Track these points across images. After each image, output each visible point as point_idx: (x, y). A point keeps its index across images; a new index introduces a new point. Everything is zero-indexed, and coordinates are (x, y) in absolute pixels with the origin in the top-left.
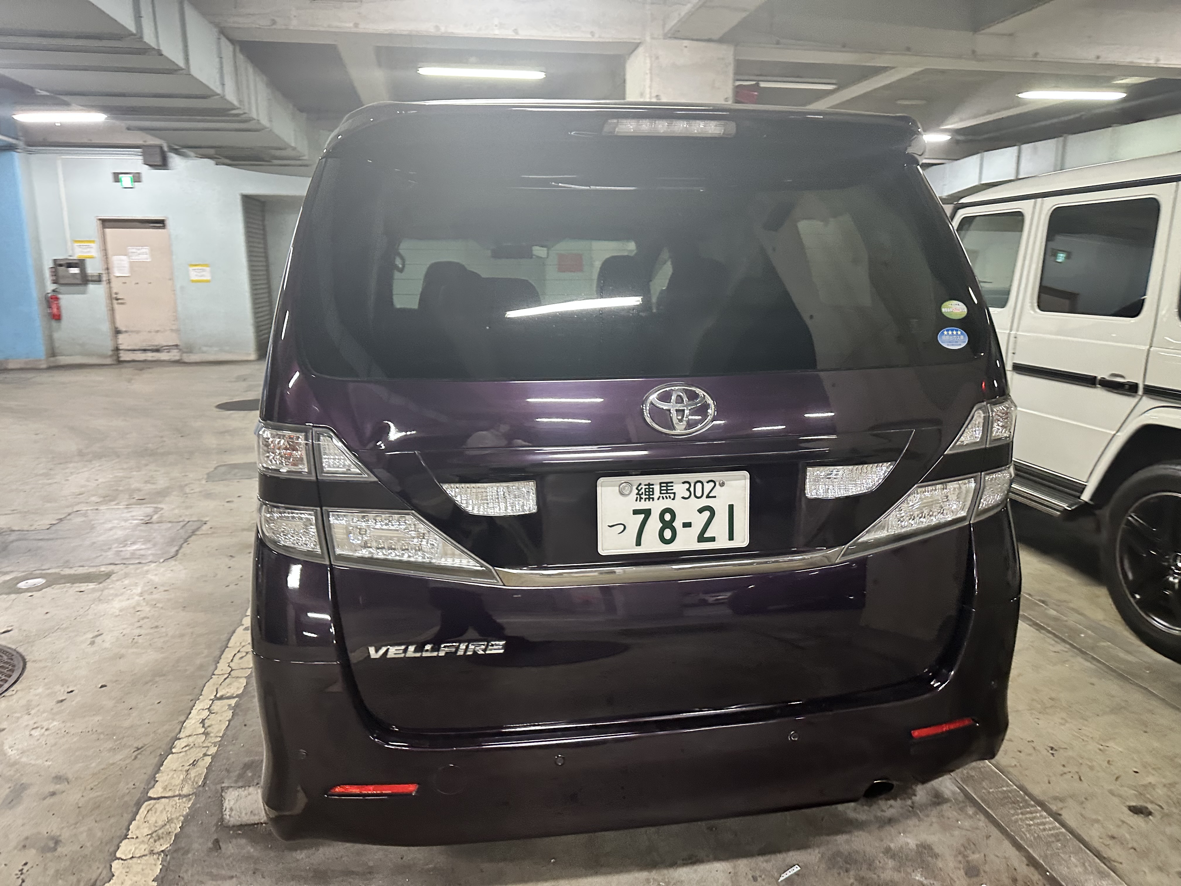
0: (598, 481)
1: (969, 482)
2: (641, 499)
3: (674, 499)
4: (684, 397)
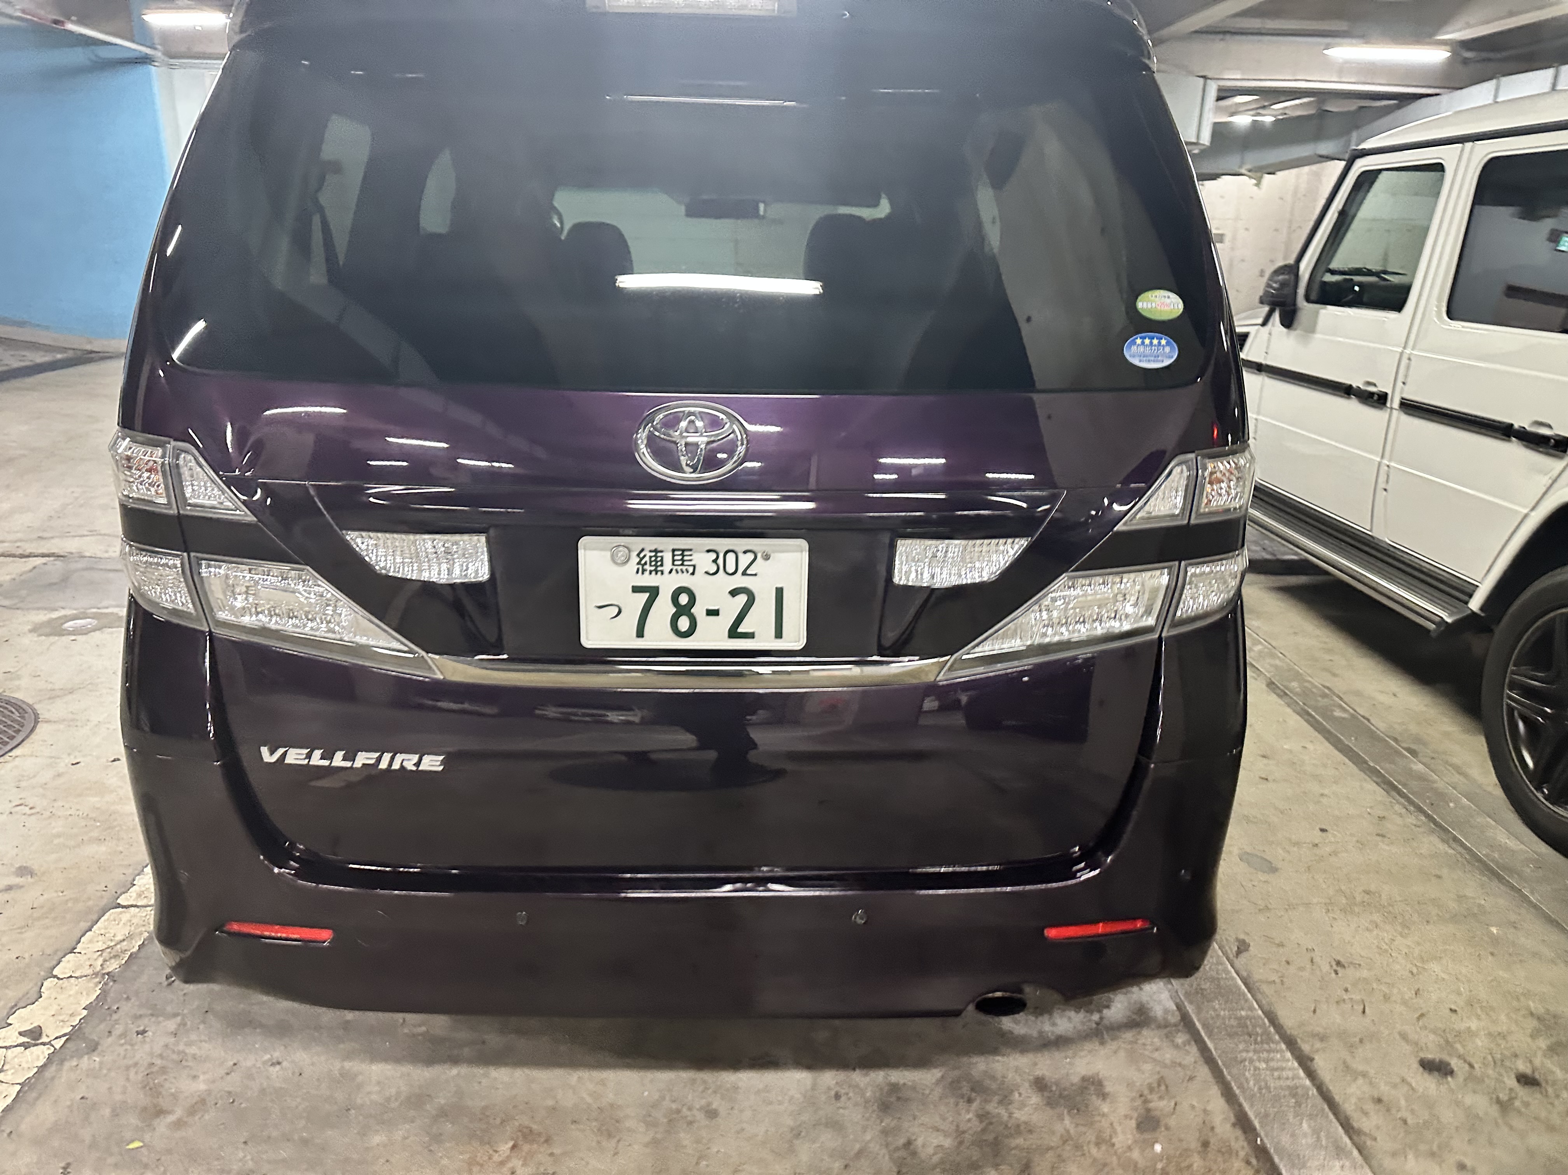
0: (581, 540)
1: (1162, 574)
2: (644, 571)
3: (693, 574)
4: (699, 424)
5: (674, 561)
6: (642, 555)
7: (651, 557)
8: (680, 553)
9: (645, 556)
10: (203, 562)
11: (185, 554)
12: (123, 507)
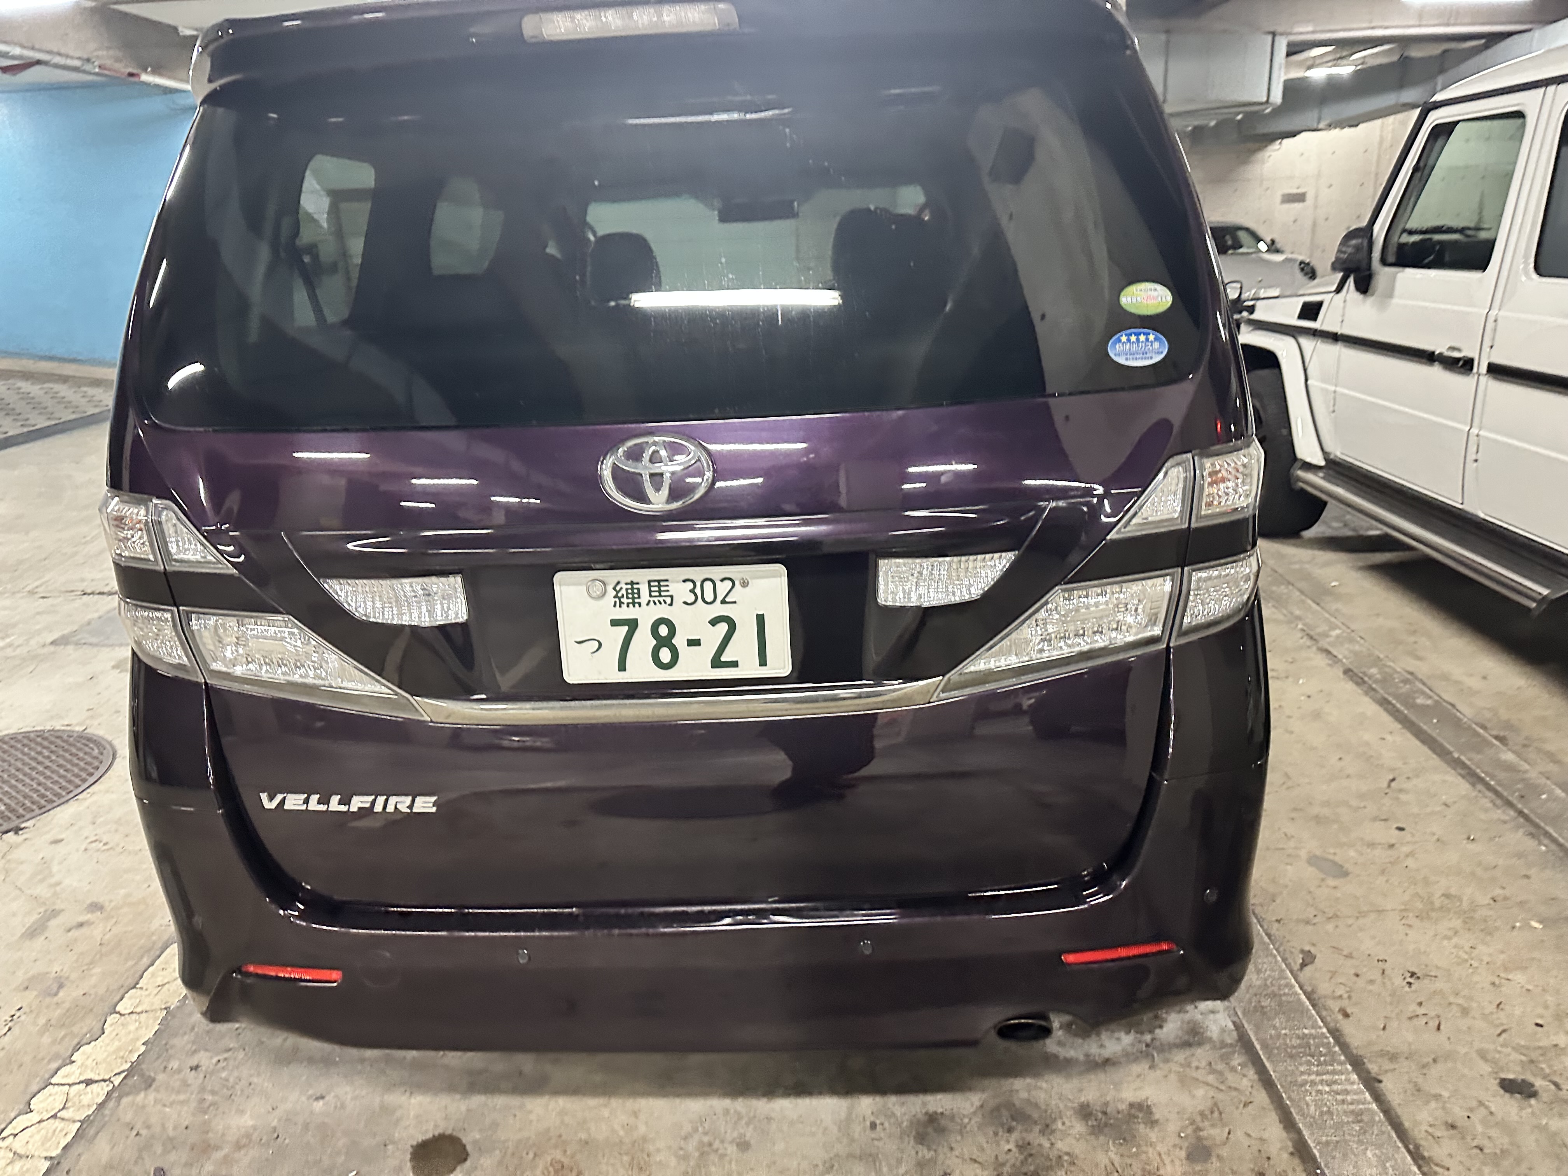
0: (556, 576)
1: (1165, 581)
2: (621, 603)
3: (671, 605)
4: (663, 453)
5: (650, 591)
6: (618, 588)
7: (627, 589)
8: (656, 584)
9: (621, 588)
10: (193, 616)
11: (175, 609)
12: (116, 564)
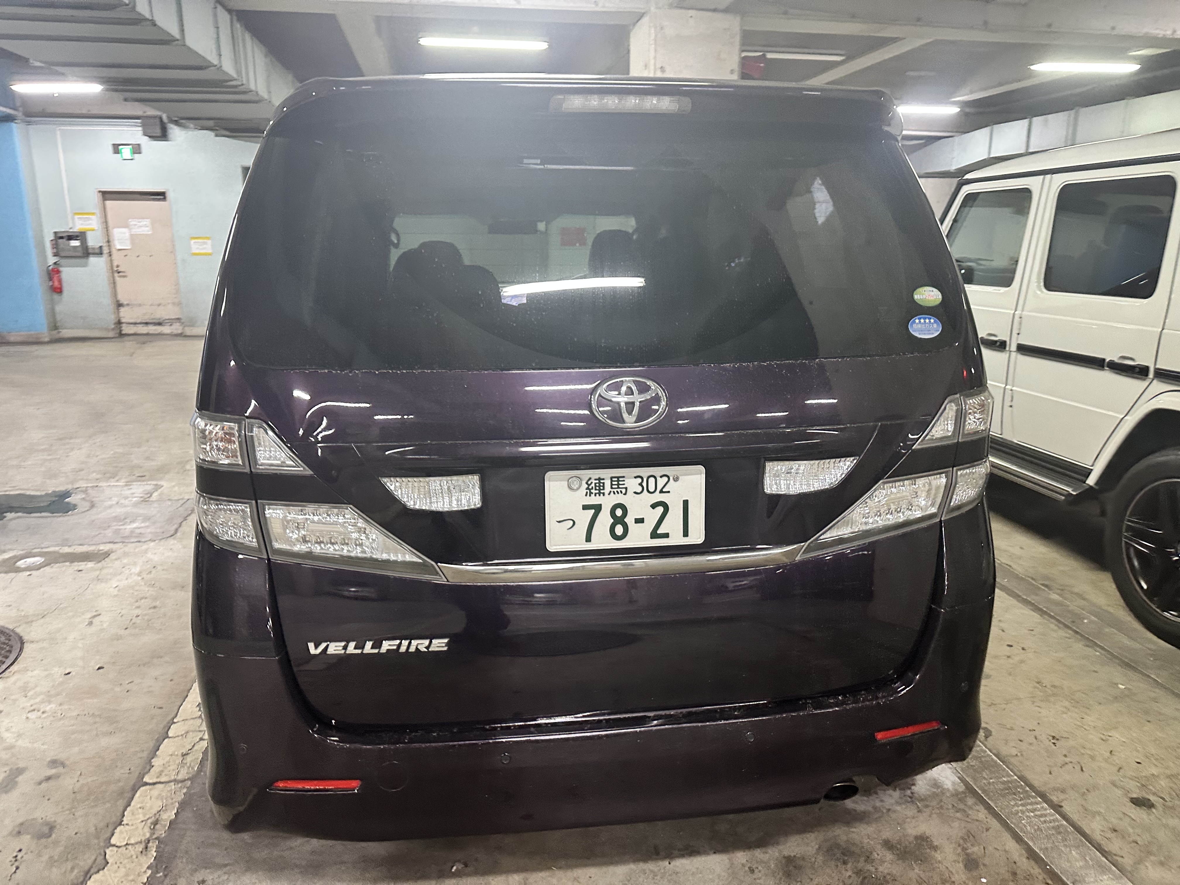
0: (546, 475)
1: (940, 477)
2: (591, 493)
3: (625, 494)
5: (612, 485)
7: (595, 483)
8: (616, 479)
9: (591, 483)
10: (268, 506)
11: (254, 502)
12: (199, 467)
